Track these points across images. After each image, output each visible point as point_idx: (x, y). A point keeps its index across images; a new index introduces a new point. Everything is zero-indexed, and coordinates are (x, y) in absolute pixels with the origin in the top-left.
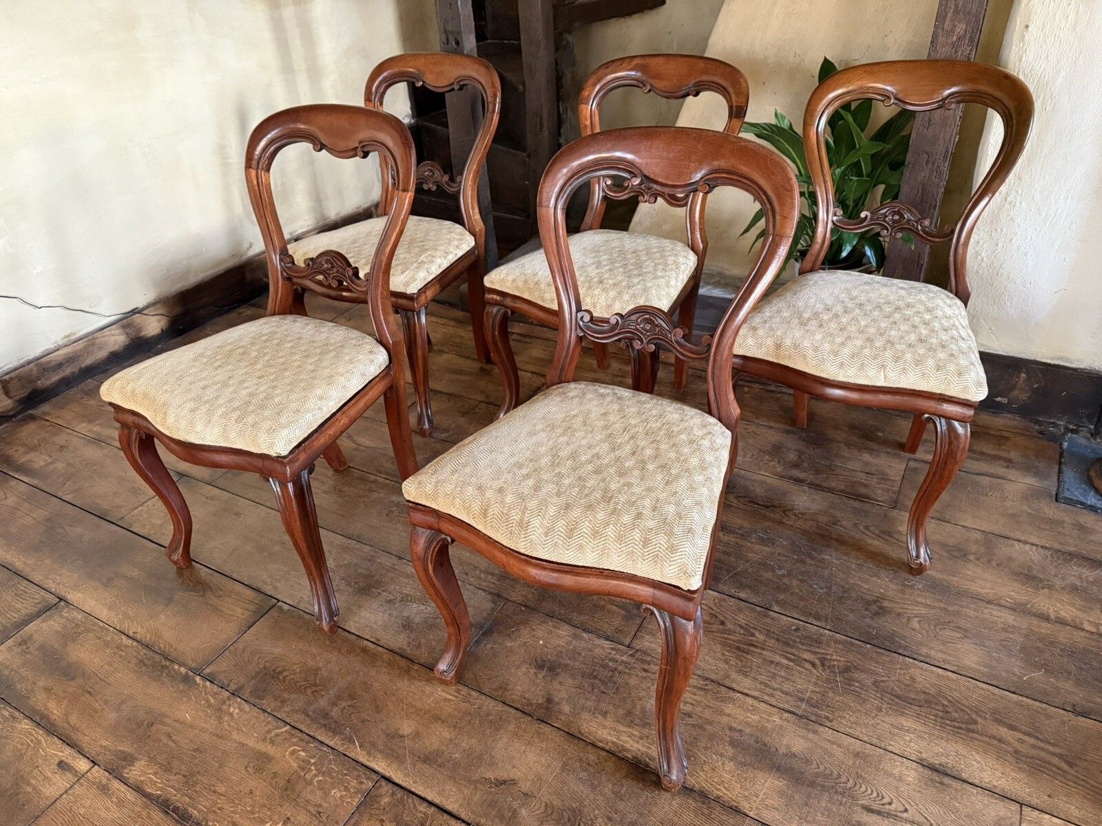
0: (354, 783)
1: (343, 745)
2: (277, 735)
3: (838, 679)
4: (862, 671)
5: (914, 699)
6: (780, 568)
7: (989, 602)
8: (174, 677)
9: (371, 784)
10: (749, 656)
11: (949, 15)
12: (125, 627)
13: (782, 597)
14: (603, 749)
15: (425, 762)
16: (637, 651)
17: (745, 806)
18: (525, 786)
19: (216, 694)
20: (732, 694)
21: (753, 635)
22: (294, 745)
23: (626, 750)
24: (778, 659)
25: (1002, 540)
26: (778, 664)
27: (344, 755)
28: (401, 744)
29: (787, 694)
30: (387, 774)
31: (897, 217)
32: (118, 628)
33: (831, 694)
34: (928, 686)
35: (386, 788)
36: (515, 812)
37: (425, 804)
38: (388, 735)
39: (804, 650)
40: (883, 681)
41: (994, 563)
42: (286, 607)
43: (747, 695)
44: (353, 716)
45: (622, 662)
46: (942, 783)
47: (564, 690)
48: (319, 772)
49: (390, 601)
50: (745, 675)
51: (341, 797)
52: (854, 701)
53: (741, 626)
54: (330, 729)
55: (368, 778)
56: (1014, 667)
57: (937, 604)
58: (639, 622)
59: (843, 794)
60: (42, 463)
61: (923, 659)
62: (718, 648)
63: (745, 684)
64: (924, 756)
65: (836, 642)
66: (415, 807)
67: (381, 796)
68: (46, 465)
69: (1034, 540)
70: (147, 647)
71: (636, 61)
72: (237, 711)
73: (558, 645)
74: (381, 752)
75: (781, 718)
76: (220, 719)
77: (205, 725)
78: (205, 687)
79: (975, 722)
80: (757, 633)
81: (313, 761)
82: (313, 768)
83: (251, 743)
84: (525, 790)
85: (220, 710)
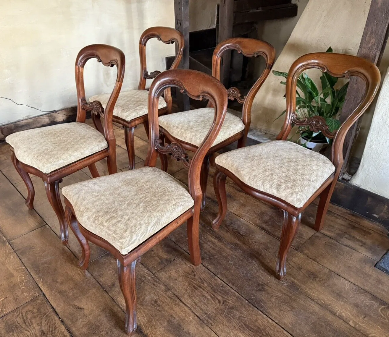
0: (33, 293)
1: (37, 279)
2: (20, 269)
3: (226, 310)
4: (238, 311)
5: (251, 328)
6: (232, 261)
7: (312, 300)
9: (38, 295)
10: (196, 291)
13: (224, 272)
15: (59, 293)
16: (156, 277)
18: (86, 312)
19: (10, 250)
20: (180, 303)
21: (203, 283)
22: (23, 274)
24: (207, 295)
25: (336, 276)
26: (206, 297)
27: (36, 282)
28: (55, 284)
29: (201, 310)
30: (45, 293)
33: (219, 315)
34: (261, 325)
35: (42, 297)
36: (77, 320)
37: (51, 307)
38: (53, 280)
39: (220, 295)
40: (244, 317)
41: (326, 285)
42: (47, 227)
43: (186, 305)
44: (46, 270)
45: (148, 279)
48: (25, 286)
50: (190, 297)
51: (26, 296)
52: (226, 321)
53: (201, 278)
54: (37, 272)
55: (38, 292)
56: (305, 329)
57: (288, 294)
58: (163, 266)
60: (3, 159)
61: (266, 313)
62: (186, 284)
63: (188, 301)
65: (235, 296)
66: (46, 307)
67: (39, 300)
68: (4, 160)
69: (352, 280)
72: (13, 257)
74: (47, 285)
75: (193, 318)
76: (6, 258)
78: (8, 246)
80: (205, 284)
81: (25, 281)
82: (24, 283)
83: (10, 269)
84: (85, 314)
85: (8, 255)
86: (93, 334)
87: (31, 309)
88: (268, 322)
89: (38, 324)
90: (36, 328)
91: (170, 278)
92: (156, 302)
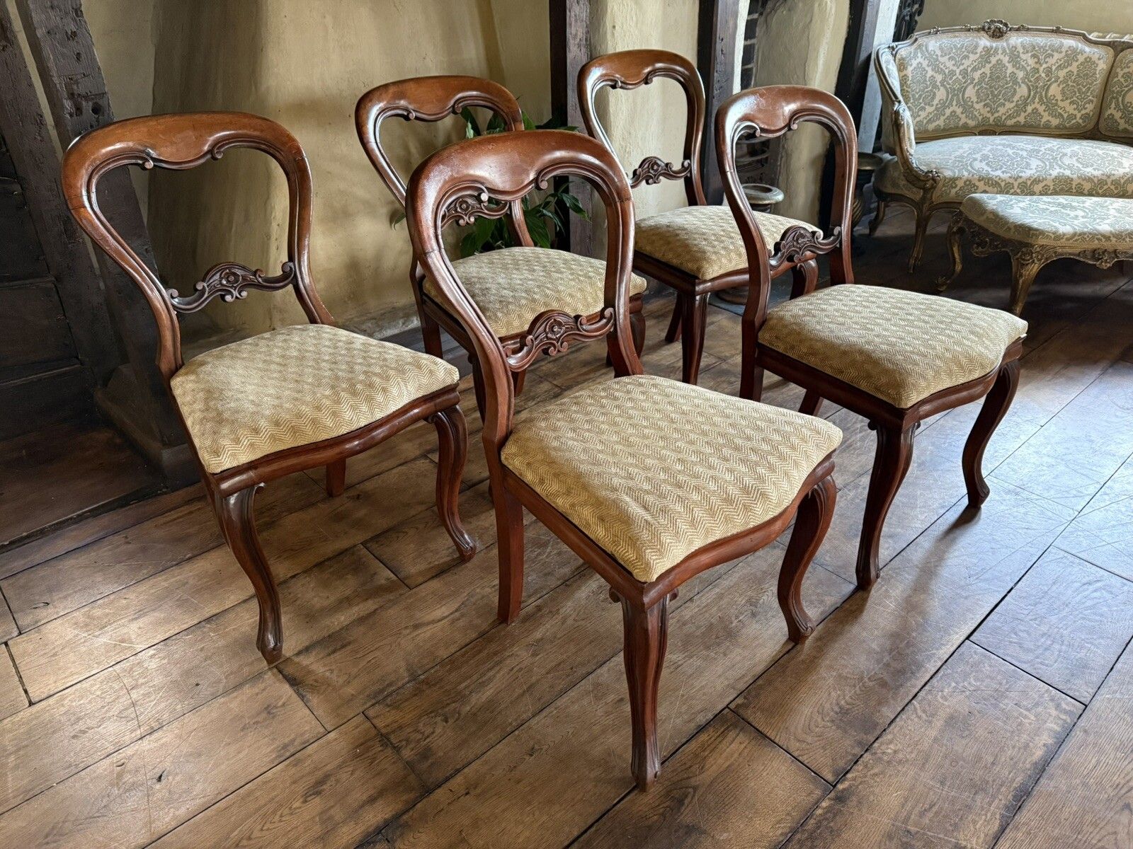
2: (924, 711)
8: (833, 813)
9: (976, 646)
19: (866, 766)
22: (935, 697)
27: (945, 662)
30: (965, 635)
35: (979, 638)
42: (740, 701)
44: (901, 653)
48: (967, 680)
51: (989, 667)
54: (917, 670)
55: (970, 647)
74: (942, 636)
77: (910, 775)
78: (854, 779)
81: (953, 684)
82: (961, 684)
83: (933, 733)
85: (888, 762)
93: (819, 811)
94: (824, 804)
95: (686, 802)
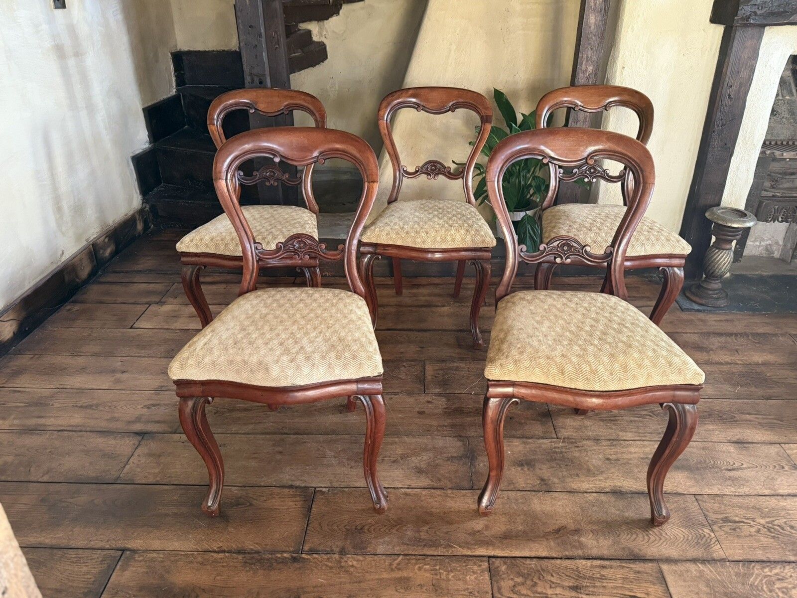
0: (475, 568)
1: (448, 551)
2: (398, 564)
5: (704, 416)
8: (284, 561)
9: (487, 564)
10: (619, 422)
11: (584, 62)
12: (206, 546)
14: (592, 492)
15: (506, 539)
16: (564, 439)
17: (680, 491)
18: (572, 526)
19: (328, 559)
20: (628, 443)
21: (612, 412)
22: (416, 564)
23: (605, 488)
24: (632, 419)
25: (676, 335)
26: (635, 421)
27: (454, 556)
28: (483, 535)
29: (651, 433)
30: (491, 554)
31: (592, 170)
32: (200, 550)
34: (704, 408)
35: (497, 562)
36: (579, 541)
37: (528, 560)
38: (470, 534)
42: (324, 490)
43: (634, 440)
44: (437, 532)
45: (562, 447)
46: (745, 447)
47: (545, 471)
48: (449, 572)
49: (394, 462)
50: (624, 431)
51: (475, 578)
54: (430, 546)
55: (482, 561)
56: (727, 388)
58: (550, 424)
59: (713, 467)
62: (601, 423)
63: (629, 435)
64: (729, 438)
66: (524, 564)
67: (498, 567)
69: (689, 331)
70: (239, 552)
71: (411, 92)
72: (355, 562)
73: (520, 452)
74: (476, 544)
77: (341, 580)
78: (314, 558)
79: (735, 417)
81: (437, 568)
82: (441, 571)
83: (385, 576)
84: (573, 529)
85: (341, 567)
86: (618, 536)
87: (511, 583)
88: (704, 402)
89: (551, 587)
90: (558, 592)
91: (578, 429)
92: (608, 459)
93: (279, 555)
94: (285, 555)
95: (240, 506)
